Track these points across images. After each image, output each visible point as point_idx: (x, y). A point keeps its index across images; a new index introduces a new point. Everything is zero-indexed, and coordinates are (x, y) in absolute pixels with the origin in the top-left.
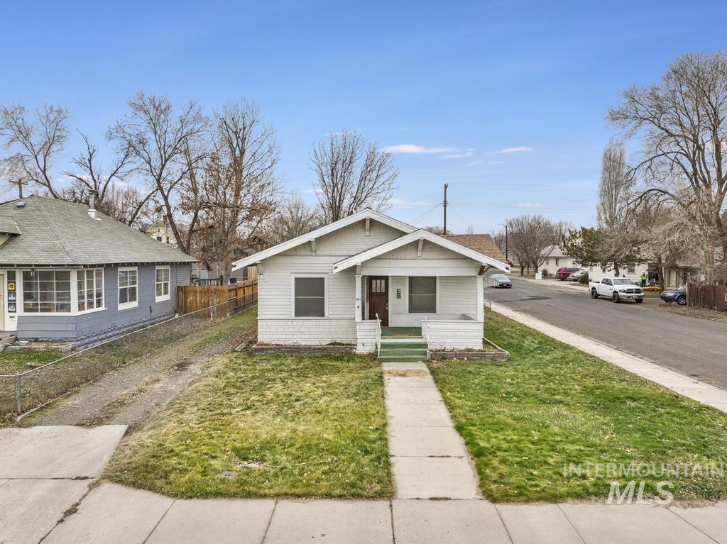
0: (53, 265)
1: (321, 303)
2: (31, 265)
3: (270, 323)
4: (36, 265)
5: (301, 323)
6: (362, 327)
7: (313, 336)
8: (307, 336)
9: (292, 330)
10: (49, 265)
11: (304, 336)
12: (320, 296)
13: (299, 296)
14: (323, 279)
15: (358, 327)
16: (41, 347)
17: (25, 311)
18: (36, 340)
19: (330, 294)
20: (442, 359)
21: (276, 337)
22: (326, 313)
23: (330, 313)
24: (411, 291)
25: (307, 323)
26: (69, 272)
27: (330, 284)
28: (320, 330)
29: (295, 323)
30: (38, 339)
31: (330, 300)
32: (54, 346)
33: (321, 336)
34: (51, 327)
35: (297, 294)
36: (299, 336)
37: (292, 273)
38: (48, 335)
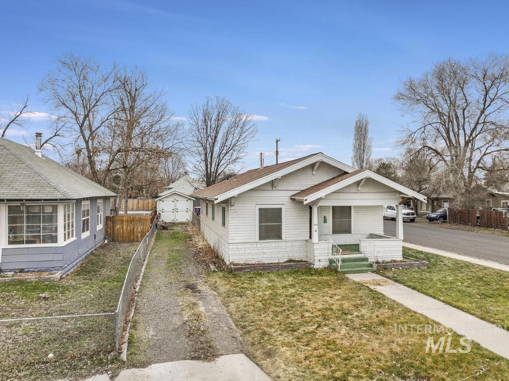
0: (44, 200)
1: (279, 228)
2: (22, 200)
3: (239, 246)
4: (27, 200)
5: (263, 245)
6: (318, 247)
7: (273, 256)
8: (269, 256)
9: (256, 251)
10: (40, 200)
11: (266, 256)
12: (278, 222)
13: (262, 223)
14: (281, 209)
15: (315, 247)
16: (32, 277)
17: (9, 244)
18: (22, 271)
19: (287, 220)
20: (384, 269)
21: (244, 257)
22: (283, 236)
23: (286, 236)
24: (333, 218)
25: (268, 245)
26: (57, 205)
27: (286, 213)
28: (278, 250)
29: (259, 245)
30: (23, 269)
31: (286, 226)
32: (45, 275)
33: (279, 255)
34: (37, 258)
35: (260, 222)
36: (262, 256)
37: (256, 204)
38: (35, 265)
